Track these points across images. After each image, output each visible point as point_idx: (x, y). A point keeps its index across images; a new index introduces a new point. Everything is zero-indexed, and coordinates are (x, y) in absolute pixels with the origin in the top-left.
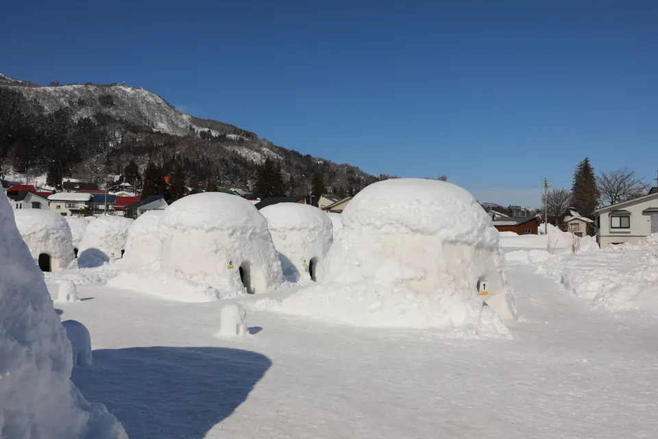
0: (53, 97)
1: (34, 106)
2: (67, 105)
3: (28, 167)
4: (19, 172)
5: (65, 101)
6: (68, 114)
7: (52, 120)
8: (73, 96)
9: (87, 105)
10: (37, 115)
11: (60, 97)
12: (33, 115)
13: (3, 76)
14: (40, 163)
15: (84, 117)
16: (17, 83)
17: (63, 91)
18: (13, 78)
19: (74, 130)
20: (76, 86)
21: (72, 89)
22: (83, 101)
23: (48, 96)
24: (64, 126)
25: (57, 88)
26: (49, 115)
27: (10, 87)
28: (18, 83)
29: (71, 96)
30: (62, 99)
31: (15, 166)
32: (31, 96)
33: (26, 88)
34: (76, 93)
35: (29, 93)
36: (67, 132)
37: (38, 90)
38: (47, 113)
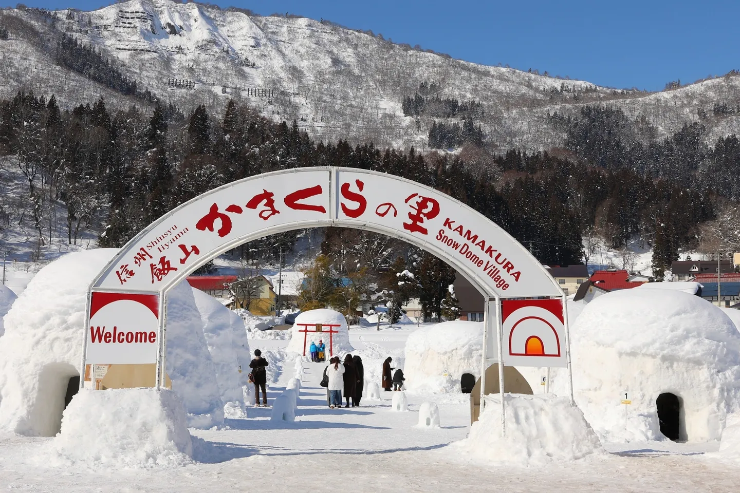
0: (670, 109)
1: (641, 129)
2: (696, 118)
3: (628, 238)
4: (615, 247)
5: (691, 112)
6: (698, 134)
7: (671, 150)
8: (704, 101)
9: (730, 113)
10: (645, 143)
11: (683, 106)
12: (640, 145)
13: (593, 87)
14: (647, 230)
15: (725, 137)
16: (615, 95)
17: (687, 95)
18: (608, 88)
19: (708, 162)
20: (709, 82)
21: (703, 88)
22: (724, 107)
23: (663, 109)
24: (692, 157)
25: (679, 92)
26: (666, 142)
27: (604, 104)
28: (615, 93)
29: (701, 101)
30: (687, 110)
31: (608, 237)
32: (637, 113)
33: (628, 101)
34: (711, 94)
35: (631, 109)
36: (696, 168)
37: (648, 101)
38: (663, 138)
